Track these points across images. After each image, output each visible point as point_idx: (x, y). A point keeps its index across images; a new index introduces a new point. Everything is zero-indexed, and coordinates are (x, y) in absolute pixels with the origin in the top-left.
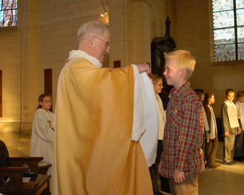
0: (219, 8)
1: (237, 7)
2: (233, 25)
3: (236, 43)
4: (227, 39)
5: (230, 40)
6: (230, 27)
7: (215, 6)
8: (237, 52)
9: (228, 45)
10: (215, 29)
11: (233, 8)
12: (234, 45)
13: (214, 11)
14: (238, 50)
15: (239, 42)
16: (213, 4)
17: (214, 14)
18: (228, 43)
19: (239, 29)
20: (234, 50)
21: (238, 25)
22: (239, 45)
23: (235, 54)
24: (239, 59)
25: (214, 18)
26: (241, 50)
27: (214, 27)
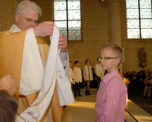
0: (58, 8)
1: (68, 9)
2: (66, 19)
3: (68, 30)
4: (63, 28)
5: (64, 28)
6: (64, 20)
7: (56, 7)
8: (68, 35)
9: (62, 31)
10: (55, 21)
11: (66, 9)
12: (66, 31)
13: (54, 10)
14: (69, 34)
15: (69, 29)
16: (54, 5)
17: (54, 12)
18: (62, 30)
19: (69, 22)
20: (66, 34)
21: (69, 19)
22: (69, 31)
23: (67, 36)
24: (69, 40)
25: (55, 14)
26: (70, 34)
27: (54, 19)
